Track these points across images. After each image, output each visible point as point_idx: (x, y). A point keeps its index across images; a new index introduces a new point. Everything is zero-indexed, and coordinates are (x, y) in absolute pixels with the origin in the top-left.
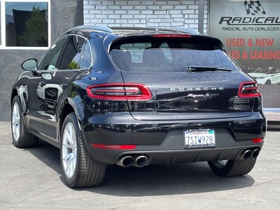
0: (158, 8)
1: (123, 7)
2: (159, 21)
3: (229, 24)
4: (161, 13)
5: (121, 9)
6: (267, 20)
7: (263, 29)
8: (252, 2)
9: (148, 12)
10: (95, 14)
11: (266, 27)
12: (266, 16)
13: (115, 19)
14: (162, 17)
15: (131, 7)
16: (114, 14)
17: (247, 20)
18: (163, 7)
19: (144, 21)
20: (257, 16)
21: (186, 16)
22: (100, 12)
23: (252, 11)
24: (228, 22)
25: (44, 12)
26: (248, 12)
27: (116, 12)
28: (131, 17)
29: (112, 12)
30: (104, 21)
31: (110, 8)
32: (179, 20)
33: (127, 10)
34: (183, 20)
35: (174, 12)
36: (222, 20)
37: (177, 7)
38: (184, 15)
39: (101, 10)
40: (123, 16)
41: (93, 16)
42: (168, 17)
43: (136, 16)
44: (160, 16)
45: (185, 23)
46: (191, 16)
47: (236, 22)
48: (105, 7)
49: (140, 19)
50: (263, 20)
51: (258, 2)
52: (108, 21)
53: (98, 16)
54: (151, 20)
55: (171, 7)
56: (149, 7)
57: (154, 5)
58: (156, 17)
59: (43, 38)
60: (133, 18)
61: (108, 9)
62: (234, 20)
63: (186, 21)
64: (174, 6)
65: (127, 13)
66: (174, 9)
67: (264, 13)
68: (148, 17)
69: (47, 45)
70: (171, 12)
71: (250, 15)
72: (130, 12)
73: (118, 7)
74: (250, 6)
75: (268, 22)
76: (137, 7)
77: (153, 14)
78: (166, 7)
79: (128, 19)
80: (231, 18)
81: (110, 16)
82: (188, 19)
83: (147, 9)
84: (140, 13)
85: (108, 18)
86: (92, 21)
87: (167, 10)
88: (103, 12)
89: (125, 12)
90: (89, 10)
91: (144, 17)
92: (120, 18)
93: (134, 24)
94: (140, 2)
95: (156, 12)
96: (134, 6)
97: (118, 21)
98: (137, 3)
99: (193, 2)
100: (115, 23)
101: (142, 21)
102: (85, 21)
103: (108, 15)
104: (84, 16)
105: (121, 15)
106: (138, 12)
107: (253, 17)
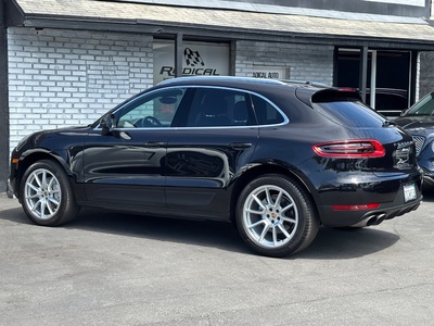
0: (100, 53)
1: (58, 50)
2: (102, 68)
4: (104, 59)
5: (55, 52)
8: (191, 52)
9: (87, 57)
10: (23, 57)
12: (205, 68)
13: (49, 65)
14: (105, 63)
15: (69, 51)
16: (47, 57)
17: (187, 71)
18: (105, 53)
19: (84, 68)
20: (196, 67)
21: (131, 65)
22: (29, 55)
23: (191, 62)
24: (169, 72)
26: (188, 63)
27: (50, 56)
28: (69, 62)
29: (45, 55)
30: (35, 66)
31: (42, 50)
32: (123, 68)
33: (64, 54)
34: (128, 68)
35: (118, 59)
37: (121, 54)
38: (129, 63)
39: (31, 53)
40: (58, 61)
41: (21, 60)
42: (112, 64)
43: (73, 62)
44: (102, 63)
45: (130, 72)
46: (136, 65)
49: (79, 65)
51: (197, 53)
52: (40, 66)
53: (26, 60)
54: (91, 67)
55: (115, 53)
56: (90, 52)
57: (95, 49)
58: (98, 63)
60: (71, 64)
61: (40, 52)
63: (132, 70)
64: (118, 51)
65: (63, 58)
66: (117, 55)
67: (203, 64)
68: (88, 63)
70: (115, 59)
72: (66, 56)
73: (52, 50)
74: (190, 57)
76: (75, 51)
77: (95, 60)
78: (109, 53)
79: (64, 65)
81: (42, 61)
82: (133, 67)
83: (87, 54)
84: (79, 59)
85: (40, 63)
86: (19, 65)
87: (110, 56)
88: (34, 55)
89: (61, 56)
90: (15, 51)
91: (83, 63)
92: (56, 63)
93: (72, 71)
94: (79, 45)
95: (98, 58)
96: (71, 49)
97: (52, 67)
98: (76, 46)
99: (138, 49)
100: (48, 69)
101: (81, 68)
102: (10, 65)
103: (39, 59)
104: (9, 60)
105: (56, 59)
106: (77, 57)
107: (192, 68)
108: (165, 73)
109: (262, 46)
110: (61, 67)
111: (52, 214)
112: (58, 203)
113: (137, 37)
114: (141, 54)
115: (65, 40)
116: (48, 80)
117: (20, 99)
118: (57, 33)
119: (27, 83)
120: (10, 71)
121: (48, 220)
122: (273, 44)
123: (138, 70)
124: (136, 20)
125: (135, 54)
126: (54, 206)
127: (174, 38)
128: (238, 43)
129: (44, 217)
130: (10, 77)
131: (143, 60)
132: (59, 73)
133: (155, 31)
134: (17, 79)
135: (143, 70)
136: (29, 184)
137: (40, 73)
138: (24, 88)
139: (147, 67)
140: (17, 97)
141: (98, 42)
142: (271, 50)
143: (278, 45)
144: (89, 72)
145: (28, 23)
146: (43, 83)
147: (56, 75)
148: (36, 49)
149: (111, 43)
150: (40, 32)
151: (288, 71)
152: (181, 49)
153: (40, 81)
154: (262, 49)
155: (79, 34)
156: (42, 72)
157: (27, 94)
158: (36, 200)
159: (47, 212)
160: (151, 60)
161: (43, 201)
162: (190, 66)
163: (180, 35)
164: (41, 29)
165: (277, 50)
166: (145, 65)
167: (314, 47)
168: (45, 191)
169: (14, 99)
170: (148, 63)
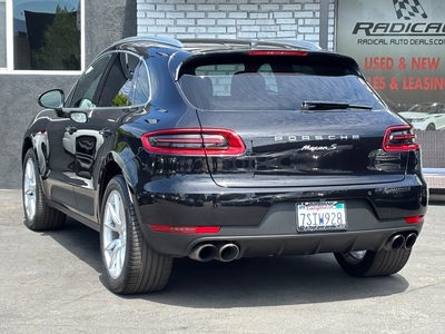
0: (255, 8)
1: (200, 8)
2: (257, 29)
3: (368, 34)
4: (260, 16)
5: (196, 10)
6: (429, 27)
7: (423, 42)
9: (239, 15)
10: (155, 19)
11: (427, 38)
12: (428, 21)
13: (187, 27)
14: (261, 22)
15: (213, 7)
16: (185, 17)
17: (398, 28)
18: (264, 8)
19: (233, 30)
20: (413, 21)
21: (301, 22)
22: (162, 15)
23: (405, 13)
24: (367, 30)
25: (75, 15)
26: (399, 14)
27: (189, 15)
28: (213, 22)
29: (182, 15)
30: (170, 30)
31: (179, 8)
32: (288, 28)
33: (206, 12)
34: (295, 27)
35: (282, 15)
36: (358, 27)
37: (285, 7)
38: (297, 19)
39: (165, 13)
40: (200, 22)
41: (152, 22)
42: (272, 22)
43: (220, 22)
44: (258, 22)
45: (298, 33)
46: (308, 22)
47: (379, 31)
48: (171, 8)
49: (227, 27)
50: (423, 28)
52: (176, 30)
53: (159, 22)
54: (244, 29)
55: (276, 7)
56: (242, 8)
57: (249, 3)
58: (253, 22)
59: (73, 56)
60: (216, 25)
61: (176, 10)
62: (377, 27)
63: (301, 30)
64: (281, 5)
65: (206, 17)
66: (280, 10)
67: (425, 16)
68: (239, 22)
69: (78, 68)
70: (277, 15)
71: (402, 20)
72: (210, 15)
73: (192, 8)
74: (402, 5)
75: (431, 31)
76: (222, 8)
77: (248, 18)
78: (268, 7)
79: (207, 27)
80: (371, 25)
81: (179, 22)
82: (303, 26)
83: (238, 10)
84: (227, 17)
85: (176, 25)
86: (150, 29)
87: (270, 12)
88: (168, 16)
89: (202, 15)
90: (146, 12)
91: (233, 22)
92: (196, 24)
93: (217, 34)
95: (252, 15)
96: (217, 5)
97: (191, 30)
98: (222, 0)
100: (186, 32)
101: (230, 29)
102: (139, 30)
103: (176, 20)
104: (139, 22)
105: (196, 19)
106: (224, 15)
107: (406, 23)
108: (361, 33)
114: (315, 7)
125: (306, 7)
132: (200, 37)
144: (239, 35)
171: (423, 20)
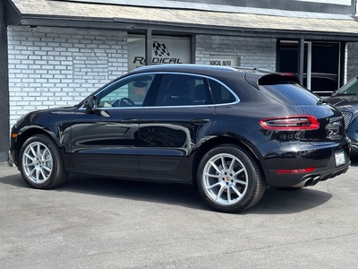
0: (83, 46)
1: (49, 44)
3: (141, 63)
4: (87, 51)
5: (47, 46)
6: (171, 60)
8: (159, 45)
9: (73, 50)
10: (21, 50)
12: (170, 57)
13: (41, 56)
14: (88, 55)
15: (58, 45)
16: (40, 50)
17: (156, 60)
18: (88, 46)
19: (71, 59)
20: (163, 57)
21: (110, 55)
22: (25, 48)
23: (159, 53)
24: (141, 61)
26: (156, 53)
27: (43, 49)
28: (58, 54)
29: (38, 48)
30: (30, 57)
31: (36, 44)
32: (103, 58)
33: (54, 48)
34: (107, 58)
35: (99, 51)
36: (136, 59)
37: (101, 47)
38: (108, 54)
39: (27, 46)
40: (49, 53)
41: (19, 52)
42: (93, 55)
43: (62, 54)
44: (85, 54)
45: (109, 62)
46: (114, 55)
49: (66, 57)
50: (168, 61)
51: (163, 45)
52: (35, 57)
53: (23, 52)
54: (77, 58)
55: (96, 46)
56: (75, 45)
57: (80, 43)
58: (82, 54)
60: (60, 55)
61: (34, 45)
63: (110, 60)
64: (98, 45)
65: (54, 50)
66: (98, 48)
67: (168, 54)
68: (74, 54)
70: (96, 51)
72: (56, 49)
73: (44, 44)
74: (158, 49)
76: (63, 45)
77: (80, 52)
78: (91, 46)
79: (54, 56)
80: (143, 58)
81: (36, 53)
82: (111, 57)
83: (73, 47)
84: (67, 51)
85: (34, 55)
86: (17, 57)
87: (92, 49)
88: (29, 48)
89: (51, 49)
90: (14, 45)
91: (70, 54)
92: (47, 55)
93: (60, 61)
94: (67, 40)
95: (82, 50)
96: (60, 43)
97: (44, 58)
98: (64, 40)
99: (115, 43)
100: (41, 60)
101: (69, 59)
102: (9, 57)
103: (34, 51)
104: (9, 52)
105: (47, 51)
106: (65, 49)
107: (160, 58)
108: (138, 62)
109: (217, 39)
110: (52, 58)
111: (45, 179)
112: (50, 170)
113: (114, 33)
114: (117, 47)
115: (55, 35)
116: (41, 69)
117: (19, 85)
118: (48, 30)
119: (23, 71)
120: (9, 61)
121: (42, 184)
122: (226, 38)
123: (115, 60)
124: (113, 19)
125: (113, 47)
126: (47, 172)
127: (144, 33)
128: (197, 37)
129: (39, 181)
130: (10, 66)
131: (119, 51)
132: (50, 62)
133: (129, 27)
134: (15, 68)
135: (119, 60)
136: (26, 154)
137: (34, 64)
138: (21, 76)
139: (123, 58)
140: (15, 83)
141: (82, 37)
142: (225, 42)
143: (230, 38)
144: (75, 62)
145: (24, 22)
146: (37, 72)
147: (48, 64)
148: (31, 44)
149: (93, 38)
150: (34, 29)
151: (239, 59)
152: (150, 42)
153: (35, 70)
154: (217, 42)
155: (66, 30)
156: (36, 62)
157: (24, 80)
158: (32, 167)
159: (41, 177)
160: (126, 52)
161: (38, 169)
162: (158, 56)
163: (150, 30)
164: (35, 27)
165: (230, 42)
166: (121, 56)
167: (260, 40)
168: (40, 160)
169: (13, 85)
170: (123, 54)
171: (167, 57)
